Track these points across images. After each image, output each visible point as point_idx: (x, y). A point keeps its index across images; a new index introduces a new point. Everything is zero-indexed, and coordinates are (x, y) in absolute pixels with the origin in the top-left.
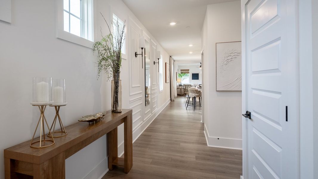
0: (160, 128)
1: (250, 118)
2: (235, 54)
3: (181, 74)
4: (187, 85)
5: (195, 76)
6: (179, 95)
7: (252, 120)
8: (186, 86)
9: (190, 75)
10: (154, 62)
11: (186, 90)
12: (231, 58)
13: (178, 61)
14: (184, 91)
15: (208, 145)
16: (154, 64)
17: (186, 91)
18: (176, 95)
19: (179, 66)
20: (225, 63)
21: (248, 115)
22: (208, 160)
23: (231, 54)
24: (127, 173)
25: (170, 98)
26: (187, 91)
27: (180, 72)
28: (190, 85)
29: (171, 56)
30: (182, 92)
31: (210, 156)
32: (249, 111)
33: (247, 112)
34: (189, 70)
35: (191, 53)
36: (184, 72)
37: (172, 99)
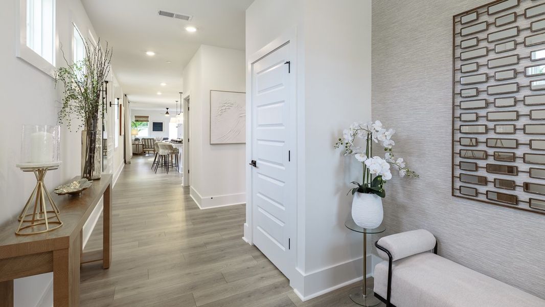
0: (128, 203)
1: (256, 166)
2: (229, 104)
3: (135, 122)
4: (148, 139)
5: (158, 127)
6: (135, 154)
7: (258, 168)
8: (146, 140)
9: (150, 125)
10: (110, 102)
11: (146, 146)
12: (224, 108)
13: (135, 103)
14: (143, 148)
15: (201, 208)
16: (110, 106)
17: (146, 148)
18: (132, 155)
19: (133, 110)
20: (220, 113)
21: (254, 163)
22: (207, 222)
23: (225, 105)
24: (108, 268)
25: (123, 160)
26: (150, 147)
27: (134, 119)
28: (153, 139)
29: (126, 95)
30: (141, 149)
31: (207, 218)
32: (254, 160)
33: (252, 161)
34: (148, 117)
35: (159, 93)
36: (142, 119)
37: (126, 161)
